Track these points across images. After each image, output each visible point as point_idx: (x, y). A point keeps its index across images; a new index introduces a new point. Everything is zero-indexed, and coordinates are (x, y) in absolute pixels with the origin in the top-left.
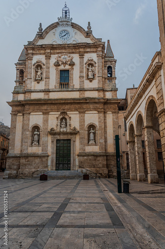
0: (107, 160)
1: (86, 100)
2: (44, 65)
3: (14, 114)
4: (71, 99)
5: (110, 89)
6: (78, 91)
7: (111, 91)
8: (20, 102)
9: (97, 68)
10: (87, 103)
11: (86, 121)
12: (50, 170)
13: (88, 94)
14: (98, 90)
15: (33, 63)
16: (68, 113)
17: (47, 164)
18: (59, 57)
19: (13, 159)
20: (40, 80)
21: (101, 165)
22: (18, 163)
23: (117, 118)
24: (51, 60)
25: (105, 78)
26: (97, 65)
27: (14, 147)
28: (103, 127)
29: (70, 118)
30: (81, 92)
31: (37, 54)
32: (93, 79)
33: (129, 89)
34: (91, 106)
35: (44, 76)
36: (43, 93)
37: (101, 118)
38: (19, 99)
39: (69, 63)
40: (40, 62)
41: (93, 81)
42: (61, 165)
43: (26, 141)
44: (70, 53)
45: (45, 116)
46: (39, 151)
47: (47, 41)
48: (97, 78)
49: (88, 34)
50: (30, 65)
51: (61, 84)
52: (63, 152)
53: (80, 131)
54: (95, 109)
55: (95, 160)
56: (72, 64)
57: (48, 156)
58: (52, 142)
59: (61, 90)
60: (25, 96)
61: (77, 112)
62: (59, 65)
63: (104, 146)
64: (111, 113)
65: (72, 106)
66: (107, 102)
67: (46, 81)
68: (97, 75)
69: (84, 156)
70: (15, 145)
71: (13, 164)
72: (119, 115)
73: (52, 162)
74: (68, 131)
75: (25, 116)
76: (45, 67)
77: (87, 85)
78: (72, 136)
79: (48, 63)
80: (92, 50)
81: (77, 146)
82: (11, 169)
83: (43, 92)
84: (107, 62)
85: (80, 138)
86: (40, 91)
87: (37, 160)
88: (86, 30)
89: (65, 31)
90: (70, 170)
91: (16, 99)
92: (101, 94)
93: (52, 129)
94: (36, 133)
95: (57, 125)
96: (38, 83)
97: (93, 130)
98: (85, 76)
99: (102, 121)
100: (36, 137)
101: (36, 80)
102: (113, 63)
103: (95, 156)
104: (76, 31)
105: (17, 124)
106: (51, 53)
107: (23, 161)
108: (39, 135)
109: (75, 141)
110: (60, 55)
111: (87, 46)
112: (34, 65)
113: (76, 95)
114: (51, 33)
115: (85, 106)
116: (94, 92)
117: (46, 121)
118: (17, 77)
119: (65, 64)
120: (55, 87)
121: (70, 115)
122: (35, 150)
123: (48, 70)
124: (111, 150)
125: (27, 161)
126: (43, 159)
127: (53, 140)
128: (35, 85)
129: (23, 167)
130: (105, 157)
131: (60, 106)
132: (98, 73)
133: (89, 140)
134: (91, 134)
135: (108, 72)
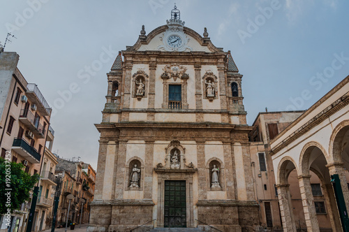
0: (239, 212)
1: (207, 126)
2: (147, 76)
3: (104, 142)
4: (185, 123)
5: (237, 112)
6: (195, 113)
7: (238, 115)
8: (114, 124)
9: (218, 84)
10: (207, 130)
11: (206, 155)
12: (155, 226)
13: (208, 118)
14: (221, 113)
15: (133, 74)
16: (181, 142)
17: (152, 217)
18: (168, 68)
19: (101, 208)
20: (142, 96)
21: (230, 220)
22: (108, 215)
23: (249, 152)
24: (156, 71)
25: (229, 98)
26: (218, 80)
27: (102, 190)
28: (231, 164)
29: (184, 149)
30: (199, 114)
31: (138, 62)
32: (214, 97)
33: (262, 113)
34: (214, 134)
35: (148, 90)
36: (146, 114)
37: (228, 151)
38: (111, 121)
39: (181, 75)
40: (143, 72)
41: (214, 101)
42: (172, 220)
43: (120, 181)
44: (182, 63)
45: (149, 146)
46: (139, 196)
47: (152, 46)
48: (219, 97)
49: (205, 41)
50: (128, 76)
51: (170, 103)
52: (175, 199)
53: (199, 169)
54: (217, 139)
55: (222, 212)
56: (185, 78)
57: (153, 205)
58: (159, 183)
59: (170, 110)
60: (120, 117)
61: (194, 142)
62: (168, 78)
63: (233, 192)
64: (239, 144)
65: (187, 133)
66: (234, 130)
67: (150, 98)
68: (219, 93)
69: (205, 206)
70: (104, 187)
71: (100, 217)
72: (251, 147)
73: (159, 214)
75: (120, 145)
76: (148, 79)
77: (206, 105)
78: (188, 176)
79: (153, 75)
80: (211, 61)
81: (196, 191)
82: (97, 223)
83: (147, 112)
84: (230, 77)
85: (199, 179)
86: (142, 111)
87: (138, 211)
88: (203, 37)
89: (175, 36)
90: (185, 226)
91: (107, 121)
92: (225, 119)
93: (159, 165)
94: (135, 169)
95: (167, 159)
96: (139, 99)
97: (216, 167)
98: (202, 93)
99: (229, 156)
100: (135, 175)
101: (136, 96)
102: (239, 78)
103: (222, 206)
104: (189, 37)
105: (107, 156)
106: (157, 63)
107: (116, 212)
108: (139, 174)
109: (192, 184)
110: (169, 65)
111: (204, 56)
112: (134, 76)
113: (191, 118)
114: (157, 37)
115: (204, 134)
116: (216, 115)
117: (150, 153)
118: (108, 91)
119: (176, 76)
120: (162, 107)
121: (184, 146)
122: (135, 195)
123: (152, 83)
124: (243, 197)
125: (123, 213)
126: (147, 209)
127: (160, 181)
128: (134, 103)
129: (116, 222)
130: (236, 208)
131: (171, 133)
132: (220, 90)
133: (211, 182)
134: (215, 174)
135: (232, 90)
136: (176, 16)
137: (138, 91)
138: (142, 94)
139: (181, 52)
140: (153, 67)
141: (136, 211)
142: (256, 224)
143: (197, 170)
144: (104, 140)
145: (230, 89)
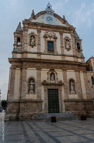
0: (84, 105)
1: (68, 62)
2: (36, 36)
5: (80, 57)
6: (61, 55)
7: (81, 58)
8: (20, 59)
9: (71, 43)
10: (68, 64)
11: (67, 77)
13: (67, 59)
14: (73, 56)
15: (28, 33)
16: (55, 70)
17: (42, 108)
18: (47, 32)
19: (13, 104)
20: (34, 45)
21: (81, 109)
22: (17, 108)
23: (87, 76)
24: (41, 34)
25: (76, 50)
26: (71, 41)
27: (13, 94)
28: (79, 81)
29: (57, 73)
30: (63, 56)
31: (31, 28)
32: (70, 49)
33: (91, 58)
34: (70, 66)
35: (37, 43)
37: (78, 75)
38: (17, 58)
39: (53, 37)
40: (34, 33)
41: (70, 51)
42: (52, 109)
43: (24, 89)
44: (54, 31)
45: (39, 71)
46: (34, 97)
48: (72, 49)
49: (65, 22)
50: (26, 35)
51: (48, 50)
52: (53, 98)
53: (64, 84)
54: (72, 69)
55: (77, 104)
56: (55, 38)
57: (42, 102)
58: (45, 90)
59: (49, 54)
60: (22, 56)
61: (61, 70)
62: (47, 38)
63: (81, 95)
64: (82, 72)
65: (58, 65)
66: (80, 65)
67: (38, 47)
68: (72, 47)
69: (69, 102)
70: (14, 93)
71: (13, 109)
72: (88, 74)
73: (45, 106)
74: (56, 83)
75: (23, 70)
76: (37, 37)
78: (59, 87)
79: (39, 36)
80: (67, 31)
81: (63, 95)
82: (11, 112)
83: (37, 54)
84: (76, 40)
85: (65, 89)
86: (34, 53)
87: (35, 105)
89: (50, 17)
90: (59, 112)
91: (15, 57)
92: (76, 60)
93: (45, 81)
94: (31, 83)
95: (48, 78)
96: (32, 47)
97: (72, 83)
98: (64, 46)
99: (78, 77)
100: (32, 86)
101: (30, 45)
102: (80, 41)
103: (77, 101)
104: (56, 19)
105: (16, 76)
106: (41, 29)
107: (22, 106)
108: (34, 85)
109: (61, 91)
110: (47, 31)
111: (64, 28)
112: (29, 35)
113: (59, 58)
114: (41, 17)
115: (66, 66)
116: (71, 57)
117: (39, 75)
118: (15, 42)
119: (51, 37)
120: (45, 51)
121: (57, 72)
122: (32, 97)
123: (39, 39)
124: (85, 97)
125: (26, 106)
126: (39, 104)
127: (45, 89)
128: (30, 49)
129: (22, 111)
130: (83, 103)
131: (49, 65)
132: (72, 46)
133: (70, 90)
134: (72, 86)
135: (77, 46)
136: (49, 8)
137: (31, 43)
138: (34, 44)
139: (53, 25)
140: (39, 31)
141: (33, 105)
142: (92, 110)
143: (63, 84)
144: (13, 67)
145: (76, 46)
